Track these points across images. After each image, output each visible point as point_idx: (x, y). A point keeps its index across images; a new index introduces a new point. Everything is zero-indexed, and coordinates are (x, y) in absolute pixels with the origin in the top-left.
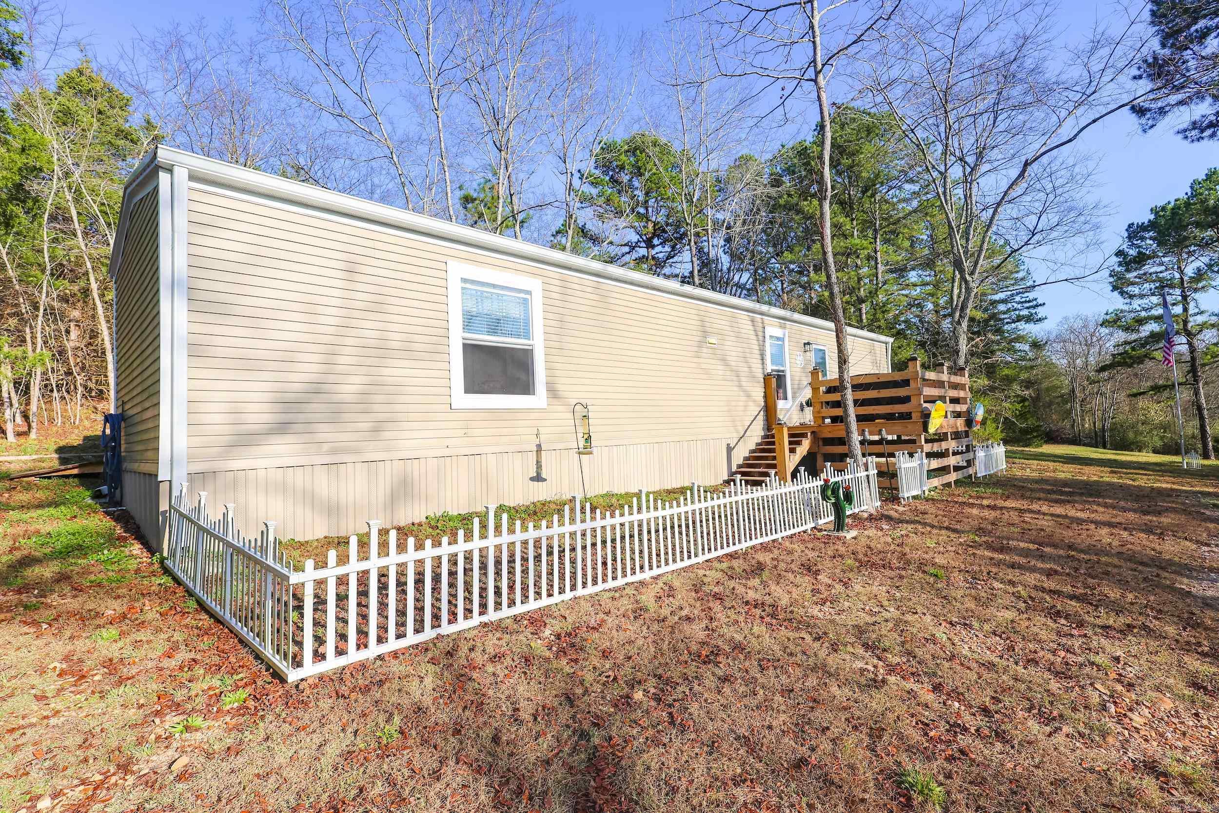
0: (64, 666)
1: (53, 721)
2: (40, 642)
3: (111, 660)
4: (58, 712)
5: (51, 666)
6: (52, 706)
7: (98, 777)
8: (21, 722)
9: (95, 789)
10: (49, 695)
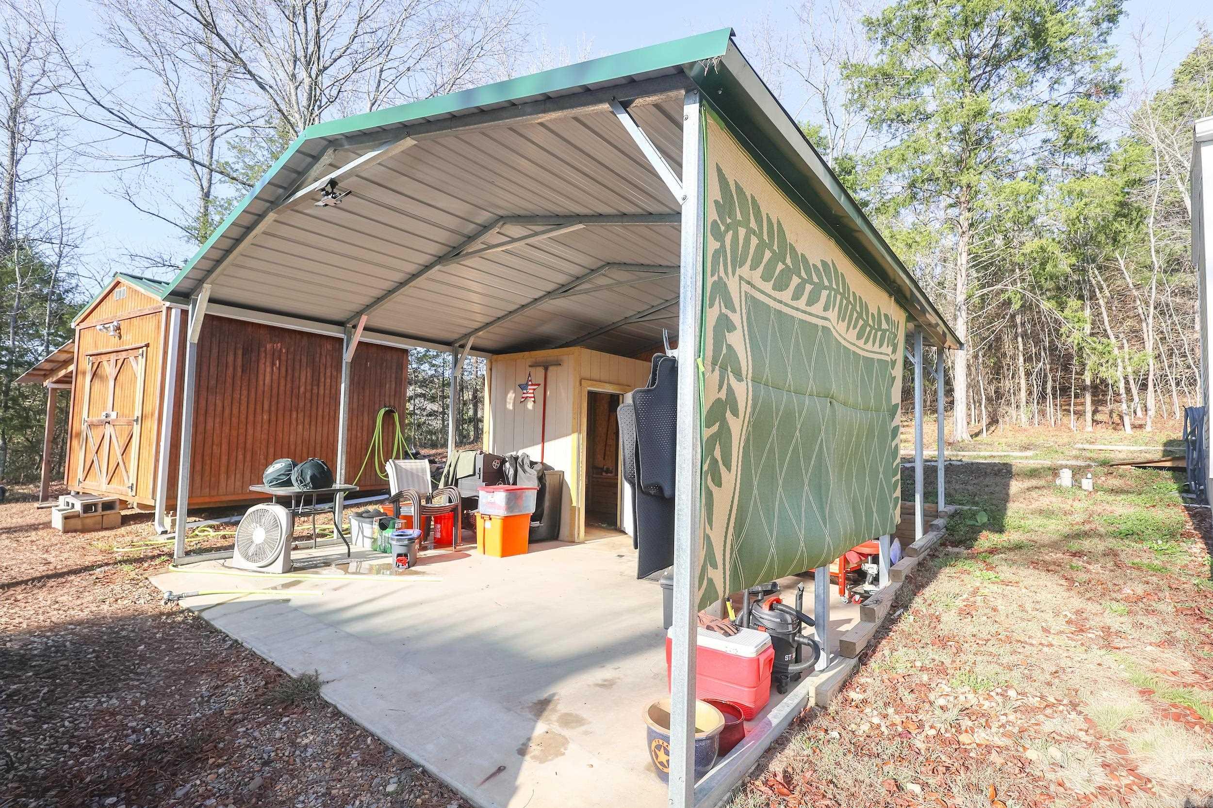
0: (1073, 617)
1: (1045, 649)
2: (1066, 594)
3: (1109, 628)
4: (1052, 645)
5: (1064, 613)
6: (1050, 639)
7: (1051, 699)
8: (1027, 639)
9: (1047, 706)
10: (1052, 631)
